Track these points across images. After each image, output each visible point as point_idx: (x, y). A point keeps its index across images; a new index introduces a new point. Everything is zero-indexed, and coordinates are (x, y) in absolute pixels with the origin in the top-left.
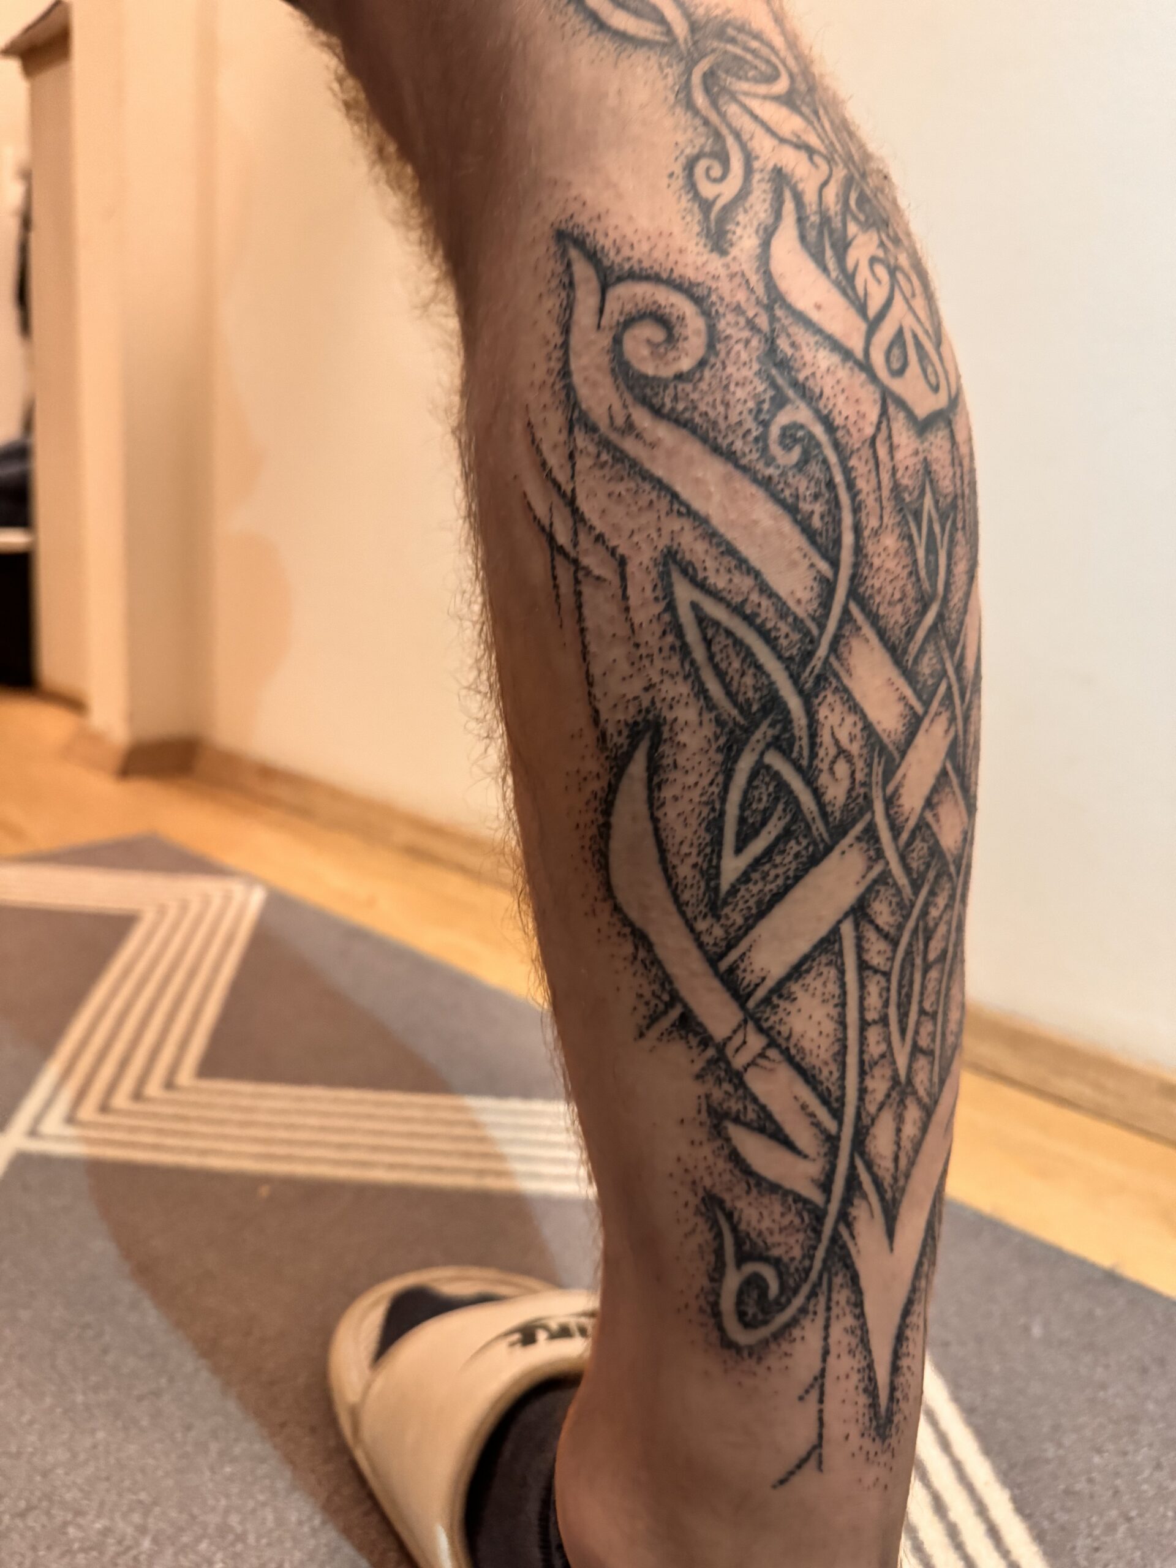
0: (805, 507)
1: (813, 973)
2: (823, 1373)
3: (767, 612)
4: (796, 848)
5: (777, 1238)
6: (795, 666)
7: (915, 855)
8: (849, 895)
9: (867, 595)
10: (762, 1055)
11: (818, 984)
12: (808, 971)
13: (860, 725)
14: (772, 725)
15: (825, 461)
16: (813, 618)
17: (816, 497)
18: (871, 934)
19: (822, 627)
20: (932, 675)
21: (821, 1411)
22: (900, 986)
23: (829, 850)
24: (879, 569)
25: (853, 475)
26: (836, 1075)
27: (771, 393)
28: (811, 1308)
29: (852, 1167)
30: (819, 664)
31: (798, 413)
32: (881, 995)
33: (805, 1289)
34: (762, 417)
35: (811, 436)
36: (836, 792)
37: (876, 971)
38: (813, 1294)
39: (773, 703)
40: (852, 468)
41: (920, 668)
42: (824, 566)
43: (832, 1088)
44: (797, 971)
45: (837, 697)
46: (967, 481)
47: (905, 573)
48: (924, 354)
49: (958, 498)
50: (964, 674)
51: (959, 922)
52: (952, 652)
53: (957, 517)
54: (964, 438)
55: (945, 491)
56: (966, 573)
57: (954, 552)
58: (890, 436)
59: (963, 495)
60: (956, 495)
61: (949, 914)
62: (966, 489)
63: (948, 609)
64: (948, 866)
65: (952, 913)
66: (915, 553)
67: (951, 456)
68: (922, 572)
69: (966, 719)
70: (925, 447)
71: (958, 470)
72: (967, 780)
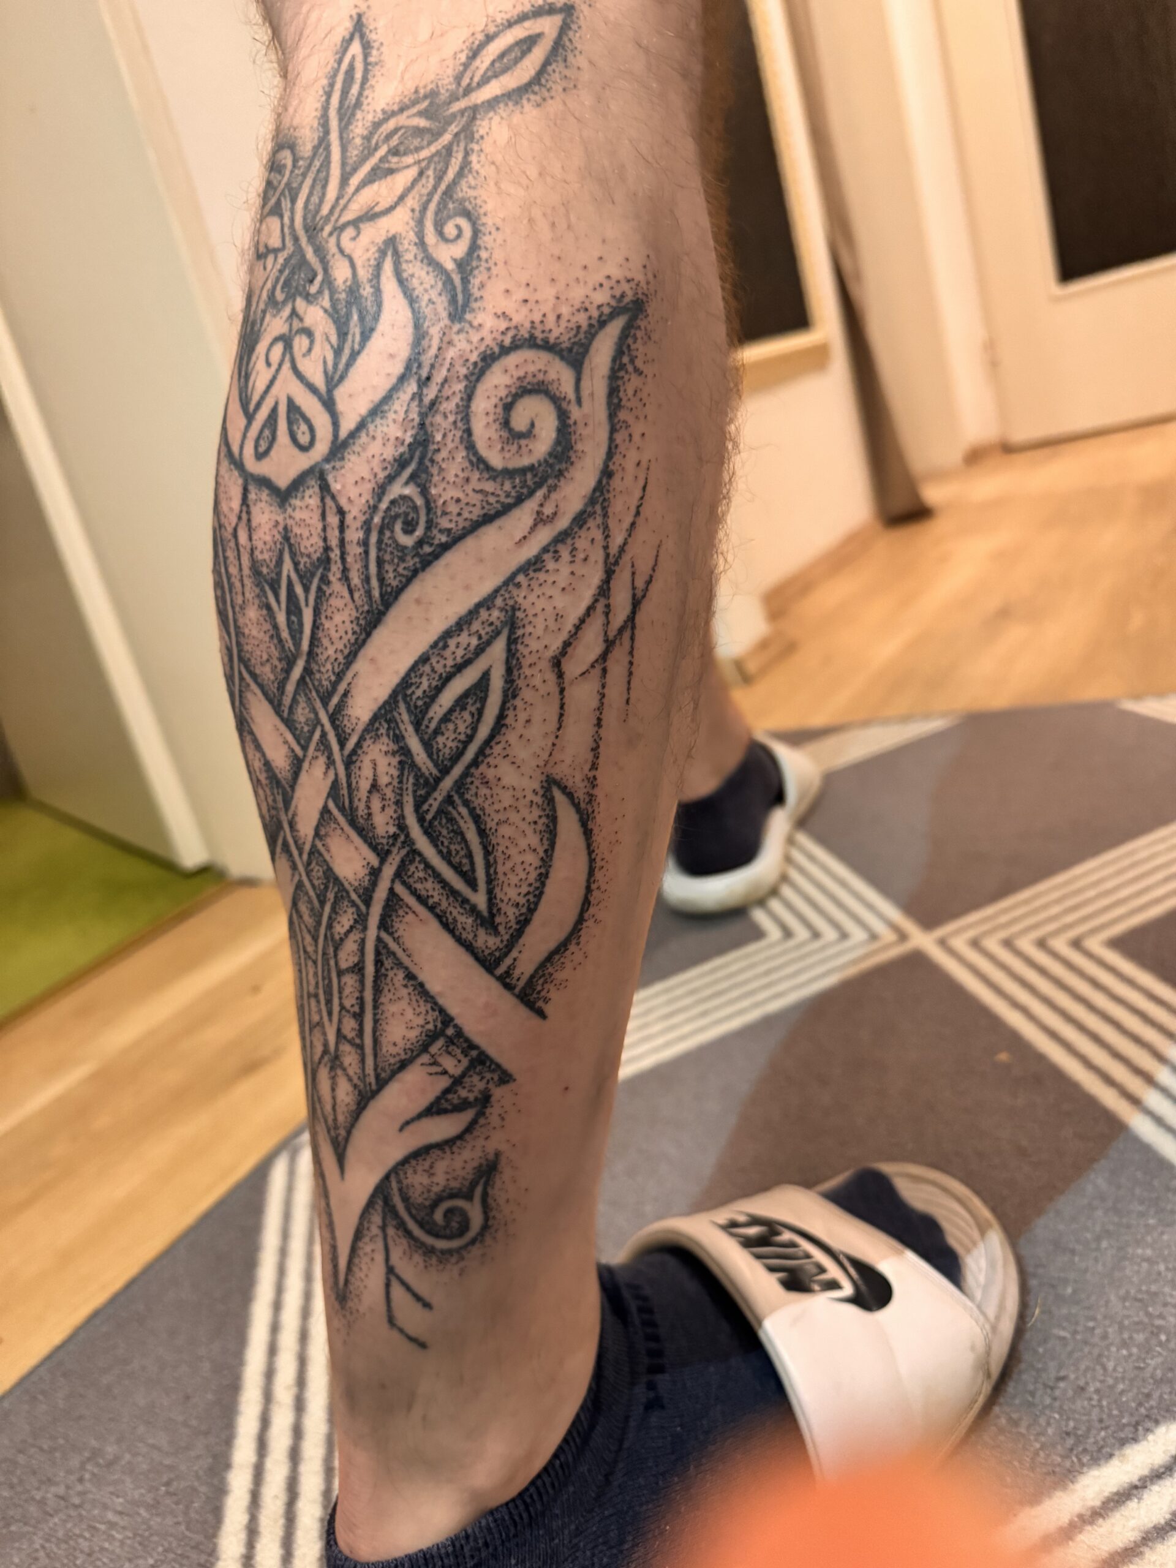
7: (315, 874)
8: (290, 891)
9: (247, 660)
13: (263, 760)
16: (230, 677)
18: (303, 927)
19: (234, 684)
20: (307, 723)
22: (323, 978)
24: (249, 637)
25: (227, 562)
32: (314, 977)
37: (309, 957)
40: (227, 557)
41: (295, 717)
42: (226, 637)
45: (249, 737)
46: (358, 524)
47: (267, 639)
48: (298, 416)
49: (332, 550)
50: (346, 722)
51: (381, 948)
52: (325, 700)
53: (329, 570)
54: (358, 479)
55: (311, 550)
56: (352, 622)
57: (325, 608)
58: (249, 520)
59: (342, 543)
60: (327, 549)
61: (355, 936)
62: (354, 535)
63: (317, 663)
64: (348, 892)
65: (362, 936)
66: (275, 618)
67: (320, 511)
68: (285, 634)
69: (349, 763)
70: (287, 515)
71: (333, 520)
72: (361, 821)
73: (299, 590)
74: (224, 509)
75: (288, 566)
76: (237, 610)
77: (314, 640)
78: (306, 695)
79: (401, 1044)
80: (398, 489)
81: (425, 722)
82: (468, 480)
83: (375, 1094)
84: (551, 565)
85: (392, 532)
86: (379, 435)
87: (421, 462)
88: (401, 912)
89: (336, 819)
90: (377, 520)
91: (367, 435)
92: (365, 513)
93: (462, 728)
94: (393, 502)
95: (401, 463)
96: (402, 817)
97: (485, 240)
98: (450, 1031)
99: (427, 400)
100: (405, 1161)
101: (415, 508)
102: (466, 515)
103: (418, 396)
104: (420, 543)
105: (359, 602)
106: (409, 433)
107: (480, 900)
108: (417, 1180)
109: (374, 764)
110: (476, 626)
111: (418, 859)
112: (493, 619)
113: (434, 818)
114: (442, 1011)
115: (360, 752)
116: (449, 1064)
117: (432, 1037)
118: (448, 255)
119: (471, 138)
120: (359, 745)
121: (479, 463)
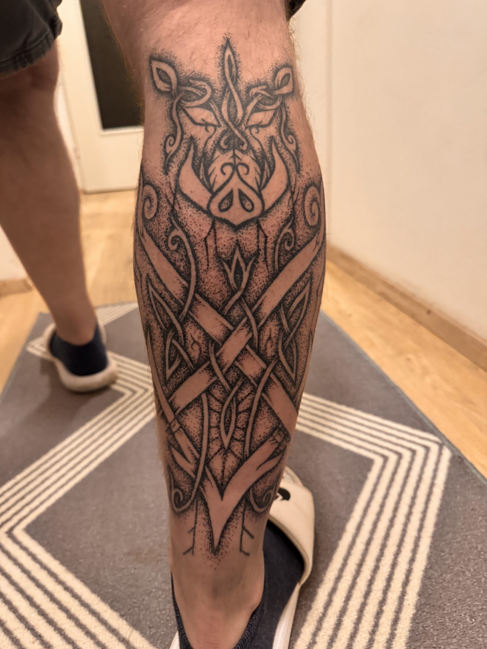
0: (178, 264)
1: (192, 409)
2: (194, 528)
3: (168, 298)
4: (184, 370)
5: (182, 484)
6: (178, 314)
7: (230, 376)
8: (204, 386)
9: (202, 292)
10: (179, 429)
11: (194, 412)
12: (191, 407)
13: (202, 333)
14: (172, 332)
15: (185, 248)
16: (181, 299)
17: (181, 260)
18: (212, 399)
19: (185, 302)
20: (238, 316)
21: (194, 538)
22: (225, 418)
23: (194, 372)
24: (207, 283)
25: (196, 252)
26: (199, 441)
27: (171, 225)
28: (191, 508)
29: (204, 470)
30: (185, 314)
31: (178, 232)
32: (217, 419)
33: (190, 502)
34: (167, 234)
35: (181, 239)
36: (195, 354)
37: (215, 411)
38: (192, 504)
39: (172, 325)
40: (196, 249)
41: (231, 314)
42: (185, 283)
43: (198, 444)
44: (188, 407)
45: (192, 324)
46: (272, 241)
47: (221, 283)
48: (245, 198)
49: (261, 250)
50: (260, 315)
51: (261, 400)
52: (251, 307)
53: (259, 258)
54: (273, 224)
55: (250, 250)
56: (266, 277)
57: (255, 272)
58: (215, 236)
59: (265, 248)
60: (259, 250)
61: (251, 397)
62: (270, 245)
63: (248, 293)
64: (249, 380)
65: (254, 396)
66: (227, 275)
67: (256, 235)
68: (232, 281)
69: (260, 331)
70: (238, 235)
71: (262, 239)
72: (262, 352)
73: (242, 265)
74: (193, 229)
75: (237, 255)
76: (201, 271)
77: (248, 284)
78: (240, 305)
79: (262, 435)
80: (286, 230)
81: (288, 313)
82: (304, 228)
83: (247, 458)
84: (318, 259)
85: (284, 245)
86: (280, 210)
87: (293, 222)
88: (271, 385)
89: (249, 352)
90: (279, 241)
91: (276, 209)
92: (275, 238)
93: (297, 315)
94: (285, 234)
95: (288, 220)
96: (278, 349)
97: (300, 146)
98: (280, 426)
99: (295, 199)
100: (258, 481)
101: (291, 237)
102: (304, 241)
103: (291, 197)
104: (292, 250)
105: (270, 270)
106: (290, 210)
107: (293, 376)
108: (260, 487)
109: (271, 329)
110: (304, 279)
111: (280, 363)
112: (308, 277)
113: (287, 348)
114: (278, 419)
115: (265, 326)
116: (279, 439)
117: (274, 429)
118: (292, 147)
119: (285, 107)
120: (265, 323)
121: (306, 223)
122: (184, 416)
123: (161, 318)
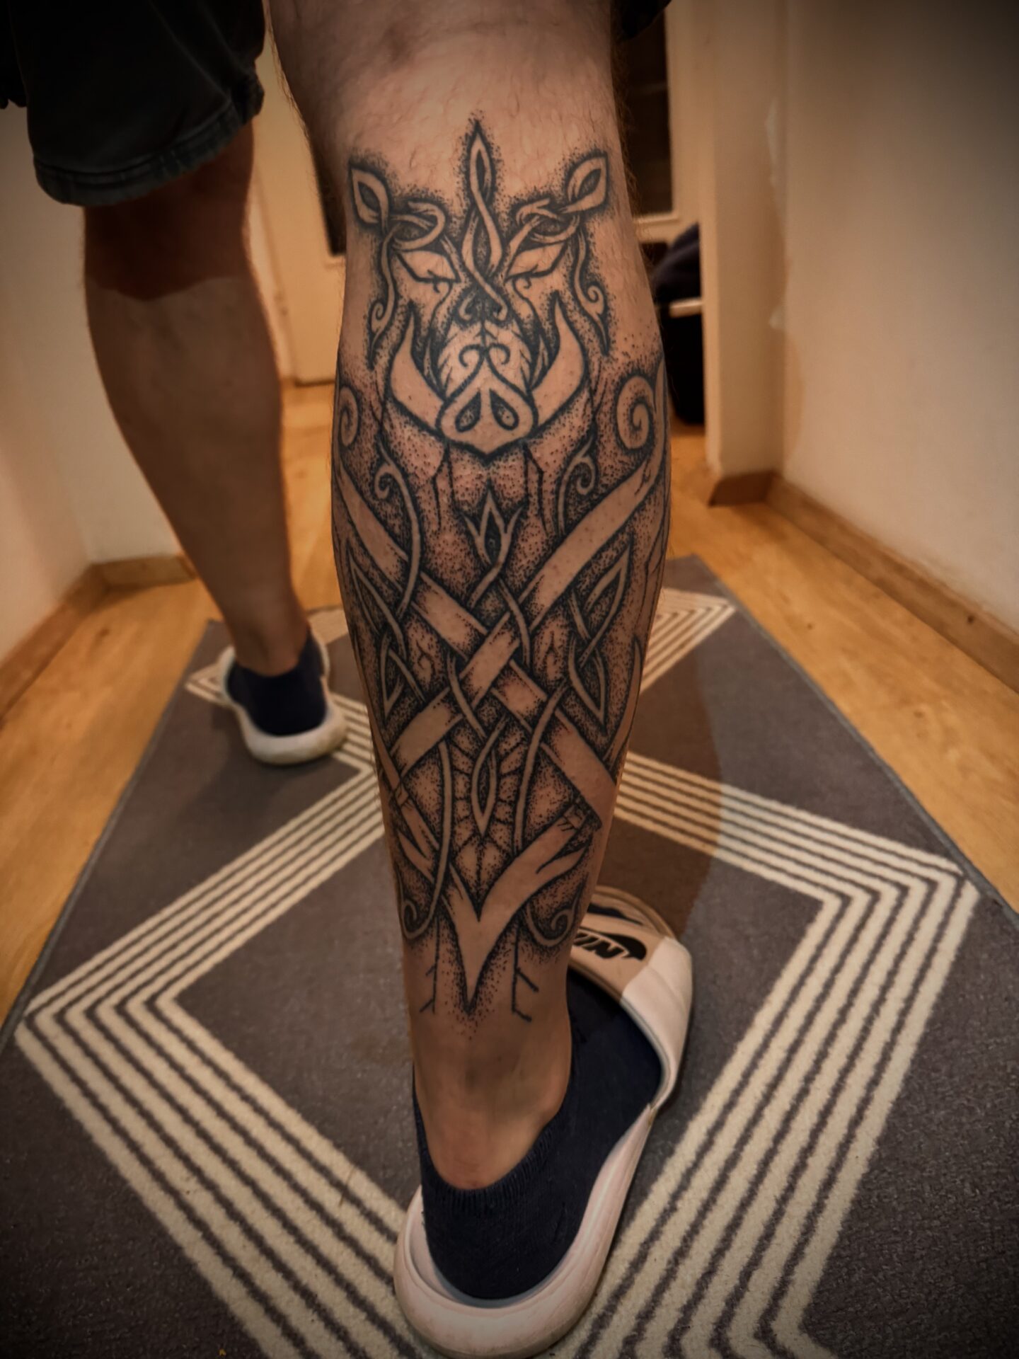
0: (391, 522)
1: (426, 767)
2: (435, 967)
3: (378, 580)
4: (409, 702)
5: (415, 892)
6: (394, 606)
7: (485, 713)
8: (443, 729)
9: (432, 569)
10: (406, 801)
11: (429, 772)
12: (424, 765)
13: (435, 640)
14: (388, 637)
15: (402, 496)
16: (398, 582)
17: (396, 516)
18: (457, 752)
19: (405, 587)
20: (495, 611)
21: (435, 986)
22: (479, 784)
23: (425, 705)
24: (439, 554)
25: (419, 501)
26: (438, 821)
27: (378, 456)
28: (430, 932)
29: (447, 869)
30: (405, 607)
31: (389, 468)
32: (465, 786)
33: (427, 922)
34: (372, 472)
35: (395, 481)
36: (425, 674)
37: (461, 772)
38: (430, 925)
39: (386, 625)
40: (419, 497)
41: (483, 607)
42: (402, 554)
43: (436, 827)
44: (419, 763)
45: (418, 624)
46: (552, 480)
47: (463, 554)
48: (502, 405)
49: (531, 496)
50: (533, 608)
51: (540, 754)
52: (516, 596)
53: (528, 509)
54: (554, 450)
55: (512, 495)
56: (543, 543)
57: (522, 533)
58: (451, 473)
59: (540, 492)
60: (528, 495)
61: (522, 749)
62: (548, 486)
63: (511, 570)
64: (518, 721)
65: (526, 748)
66: (473, 541)
67: (522, 471)
68: (482, 551)
69: (533, 636)
70: (491, 471)
71: (534, 477)
72: (538, 672)
73: (499, 522)
74: (414, 462)
75: (490, 506)
76: (428, 534)
77: (510, 555)
78: (497, 592)
79: (545, 814)
80: (579, 459)
81: (586, 605)
82: (616, 454)
83: (519, 853)
84: (647, 507)
85: (575, 485)
86: (567, 424)
87: (593, 443)
88: (557, 729)
89: (516, 673)
90: (566, 478)
91: (560, 423)
92: (558, 473)
93: (604, 608)
94: (577, 467)
95: (582, 442)
96: (567, 667)
97: (612, 304)
98: (578, 801)
99: (596, 404)
100: (539, 891)
101: (589, 471)
102: (615, 476)
103: (590, 400)
104: (591, 493)
105: (549, 529)
106: (587, 424)
107: (600, 715)
108: (545, 903)
109: (552, 634)
110: (616, 544)
111: (572, 692)
112: (624, 540)
113: (585, 666)
114: (574, 788)
115: (543, 627)
116: (576, 822)
117: (566, 806)
118: (595, 309)
119: (586, 234)
120: (542, 623)
121: (620, 444)
122: (414, 779)
123: (370, 614)
